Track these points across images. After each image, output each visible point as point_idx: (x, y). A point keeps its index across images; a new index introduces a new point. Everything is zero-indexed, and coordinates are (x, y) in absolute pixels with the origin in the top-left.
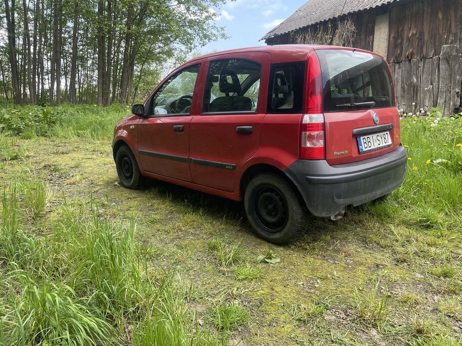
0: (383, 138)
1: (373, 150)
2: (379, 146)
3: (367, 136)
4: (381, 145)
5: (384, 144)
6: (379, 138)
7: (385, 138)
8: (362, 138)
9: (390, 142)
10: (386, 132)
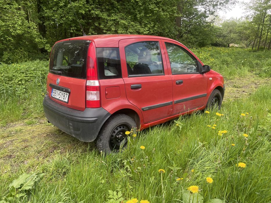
0: (63, 96)
1: (56, 98)
2: (59, 98)
3: (56, 90)
4: (60, 99)
5: (62, 99)
6: (61, 94)
7: (64, 96)
8: (54, 89)
9: (66, 100)
10: (67, 93)
